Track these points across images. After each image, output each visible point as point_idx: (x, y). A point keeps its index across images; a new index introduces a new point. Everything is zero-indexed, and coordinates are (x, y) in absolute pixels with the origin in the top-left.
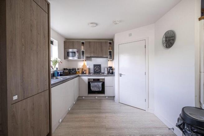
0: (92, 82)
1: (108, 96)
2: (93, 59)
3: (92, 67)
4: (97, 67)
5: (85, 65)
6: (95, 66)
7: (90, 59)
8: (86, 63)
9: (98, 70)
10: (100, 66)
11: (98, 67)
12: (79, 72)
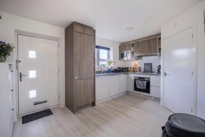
0: (137, 80)
1: (154, 97)
2: (143, 58)
3: (142, 66)
5: (136, 64)
6: (145, 64)
7: (141, 58)
8: (137, 62)
10: (151, 64)
11: (149, 66)
12: (131, 70)
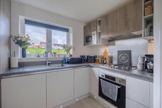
0: (103, 79)
3: (115, 55)
4: (123, 55)
5: (106, 52)
6: (120, 52)
9: (125, 61)
10: (129, 52)
11: (125, 56)
12: (98, 61)
